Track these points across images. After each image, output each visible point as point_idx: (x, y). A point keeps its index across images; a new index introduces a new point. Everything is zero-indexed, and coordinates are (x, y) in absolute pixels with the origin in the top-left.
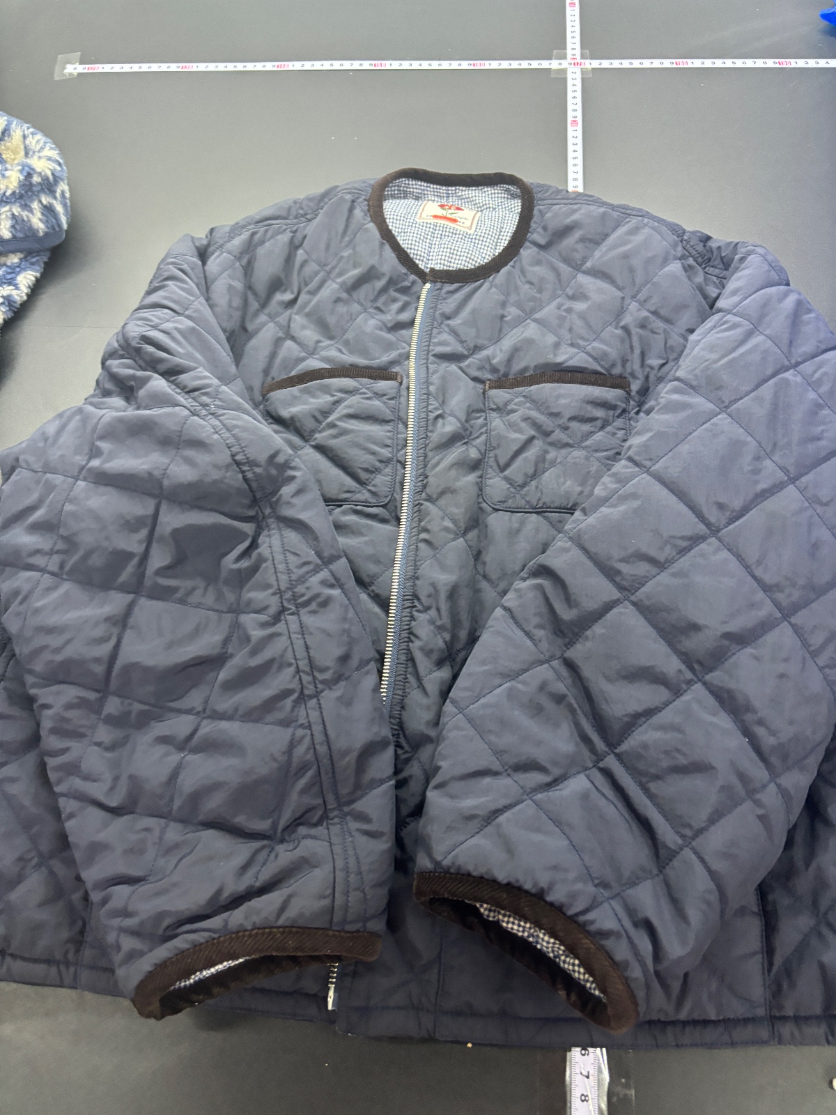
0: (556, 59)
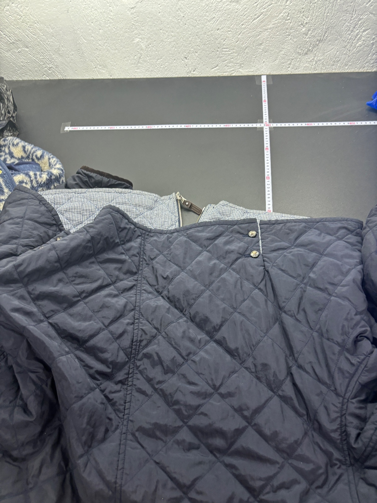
0: (259, 123)
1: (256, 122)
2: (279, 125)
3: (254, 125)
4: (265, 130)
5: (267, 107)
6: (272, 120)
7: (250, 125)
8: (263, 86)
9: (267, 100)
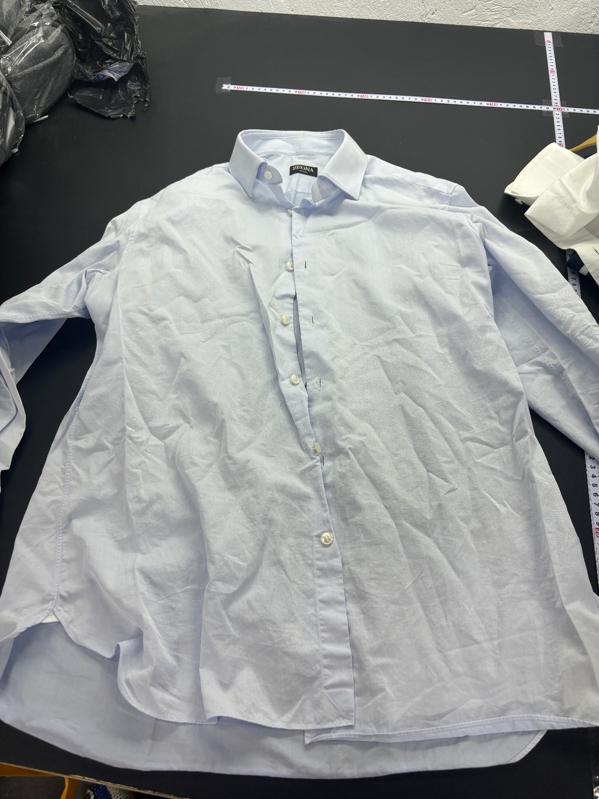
0: (545, 105)
1: (540, 103)
2: (578, 110)
3: (538, 107)
4: (555, 116)
5: (556, 80)
6: (565, 102)
7: (531, 107)
8: (547, 49)
9: (555, 70)
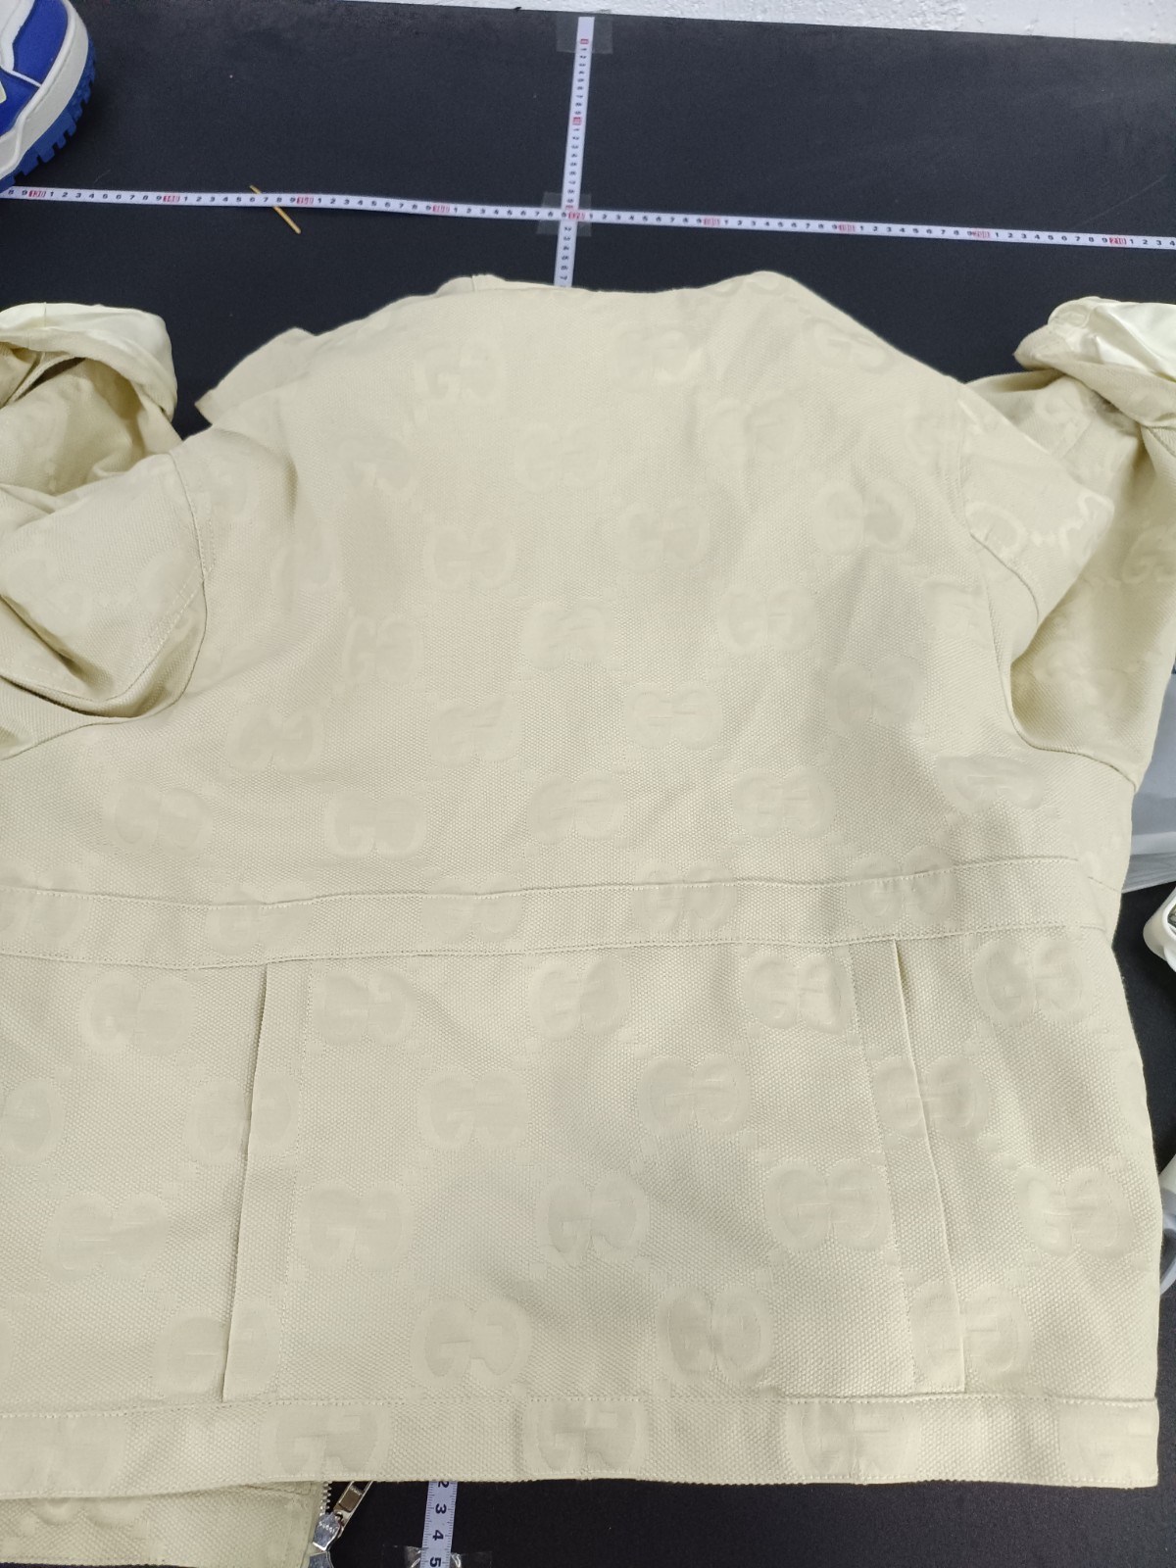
1: (536, 202)
2: (612, 217)
3: (531, 213)
4: (562, 233)
5: (581, 143)
6: (589, 196)
7: (517, 213)
8: (578, 61)
9: (583, 116)
